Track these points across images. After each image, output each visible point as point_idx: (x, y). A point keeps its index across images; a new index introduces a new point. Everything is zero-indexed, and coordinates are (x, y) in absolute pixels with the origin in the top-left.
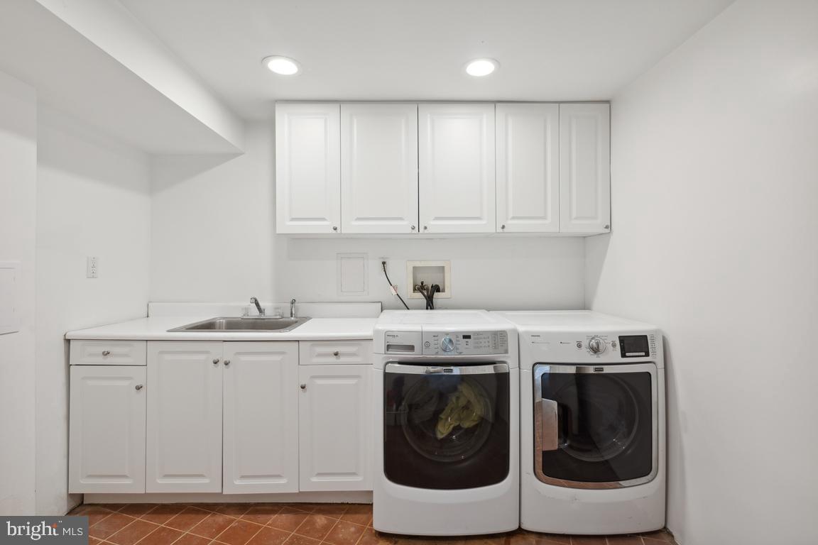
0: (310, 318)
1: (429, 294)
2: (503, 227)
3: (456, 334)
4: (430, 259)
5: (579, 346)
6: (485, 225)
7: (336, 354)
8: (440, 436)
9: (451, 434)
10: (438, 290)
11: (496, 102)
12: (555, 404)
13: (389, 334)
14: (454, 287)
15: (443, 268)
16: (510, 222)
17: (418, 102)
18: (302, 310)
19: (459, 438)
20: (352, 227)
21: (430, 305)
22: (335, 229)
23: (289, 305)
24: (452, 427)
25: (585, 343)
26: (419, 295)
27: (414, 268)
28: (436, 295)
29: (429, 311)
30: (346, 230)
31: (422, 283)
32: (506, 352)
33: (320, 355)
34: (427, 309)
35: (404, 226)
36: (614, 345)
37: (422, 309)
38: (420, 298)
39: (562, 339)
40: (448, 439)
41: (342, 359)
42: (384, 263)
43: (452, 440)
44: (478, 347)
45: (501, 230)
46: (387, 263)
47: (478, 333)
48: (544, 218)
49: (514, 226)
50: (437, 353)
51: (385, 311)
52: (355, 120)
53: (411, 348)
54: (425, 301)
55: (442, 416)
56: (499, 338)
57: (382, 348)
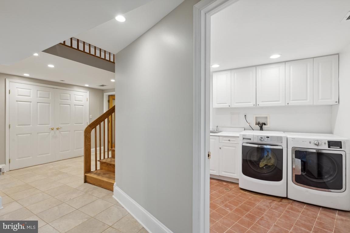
0: (222, 131)
1: (261, 126)
2: (288, 104)
3: (264, 136)
4: (261, 114)
5: (310, 143)
6: (281, 103)
7: (229, 140)
8: (260, 167)
9: (264, 166)
10: (265, 124)
11: (285, 62)
12: (300, 160)
13: (243, 135)
14: (270, 123)
15: (267, 117)
16: (291, 102)
17: (256, 66)
18: (220, 129)
19: (267, 168)
20: (235, 105)
21: (261, 129)
22: (229, 106)
23: (216, 127)
24: (264, 164)
25: (312, 142)
26: (257, 126)
27: (256, 117)
28: (264, 126)
29: (261, 131)
30: (233, 106)
31: (259, 122)
32: (282, 143)
33: (225, 140)
34: (260, 130)
35: (251, 105)
36: (325, 144)
37: (258, 130)
38: (258, 127)
39: (304, 140)
40: (263, 167)
41: (231, 142)
42: (245, 116)
43: (263, 168)
44: (271, 141)
45: (287, 105)
46: (247, 116)
47: (272, 137)
48: (306, 100)
49: (292, 103)
50: (258, 141)
51: (245, 130)
52: (235, 74)
53: (250, 139)
54: (260, 128)
55: (261, 161)
56: (280, 139)
57: (242, 139)
